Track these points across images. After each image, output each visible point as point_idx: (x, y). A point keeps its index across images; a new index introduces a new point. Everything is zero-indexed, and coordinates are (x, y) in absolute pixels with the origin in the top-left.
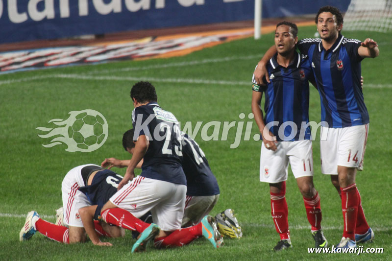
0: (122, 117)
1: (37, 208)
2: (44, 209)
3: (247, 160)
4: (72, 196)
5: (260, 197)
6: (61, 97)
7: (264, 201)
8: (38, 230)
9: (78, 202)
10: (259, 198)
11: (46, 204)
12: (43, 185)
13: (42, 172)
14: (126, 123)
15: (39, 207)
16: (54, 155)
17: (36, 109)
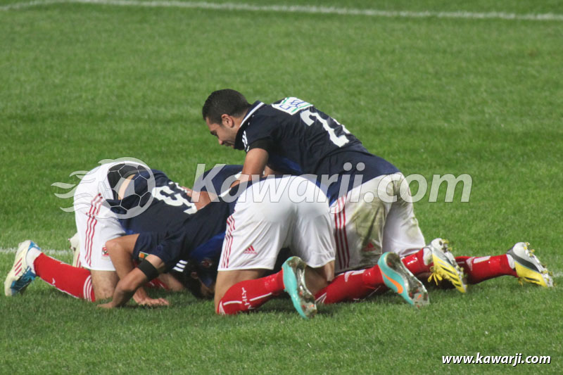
0: (190, 74)
1: (37, 237)
2: (49, 238)
3: (414, 151)
4: (92, 217)
5: (438, 218)
6: (81, 38)
7: (444, 225)
8: (38, 274)
9: (104, 226)
10: (435, 220)
11: (53, 230)
12: (47, 194)
13: (47, 172)
14: (197, 85)
15: (41, 236)
16: (68, 141)
17: (36, 59)
